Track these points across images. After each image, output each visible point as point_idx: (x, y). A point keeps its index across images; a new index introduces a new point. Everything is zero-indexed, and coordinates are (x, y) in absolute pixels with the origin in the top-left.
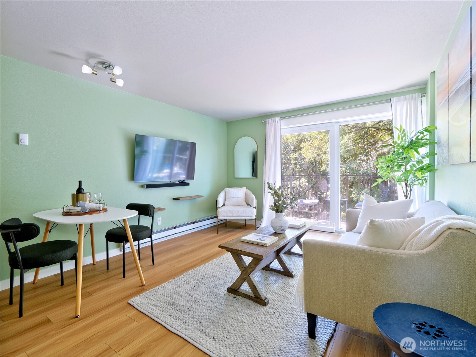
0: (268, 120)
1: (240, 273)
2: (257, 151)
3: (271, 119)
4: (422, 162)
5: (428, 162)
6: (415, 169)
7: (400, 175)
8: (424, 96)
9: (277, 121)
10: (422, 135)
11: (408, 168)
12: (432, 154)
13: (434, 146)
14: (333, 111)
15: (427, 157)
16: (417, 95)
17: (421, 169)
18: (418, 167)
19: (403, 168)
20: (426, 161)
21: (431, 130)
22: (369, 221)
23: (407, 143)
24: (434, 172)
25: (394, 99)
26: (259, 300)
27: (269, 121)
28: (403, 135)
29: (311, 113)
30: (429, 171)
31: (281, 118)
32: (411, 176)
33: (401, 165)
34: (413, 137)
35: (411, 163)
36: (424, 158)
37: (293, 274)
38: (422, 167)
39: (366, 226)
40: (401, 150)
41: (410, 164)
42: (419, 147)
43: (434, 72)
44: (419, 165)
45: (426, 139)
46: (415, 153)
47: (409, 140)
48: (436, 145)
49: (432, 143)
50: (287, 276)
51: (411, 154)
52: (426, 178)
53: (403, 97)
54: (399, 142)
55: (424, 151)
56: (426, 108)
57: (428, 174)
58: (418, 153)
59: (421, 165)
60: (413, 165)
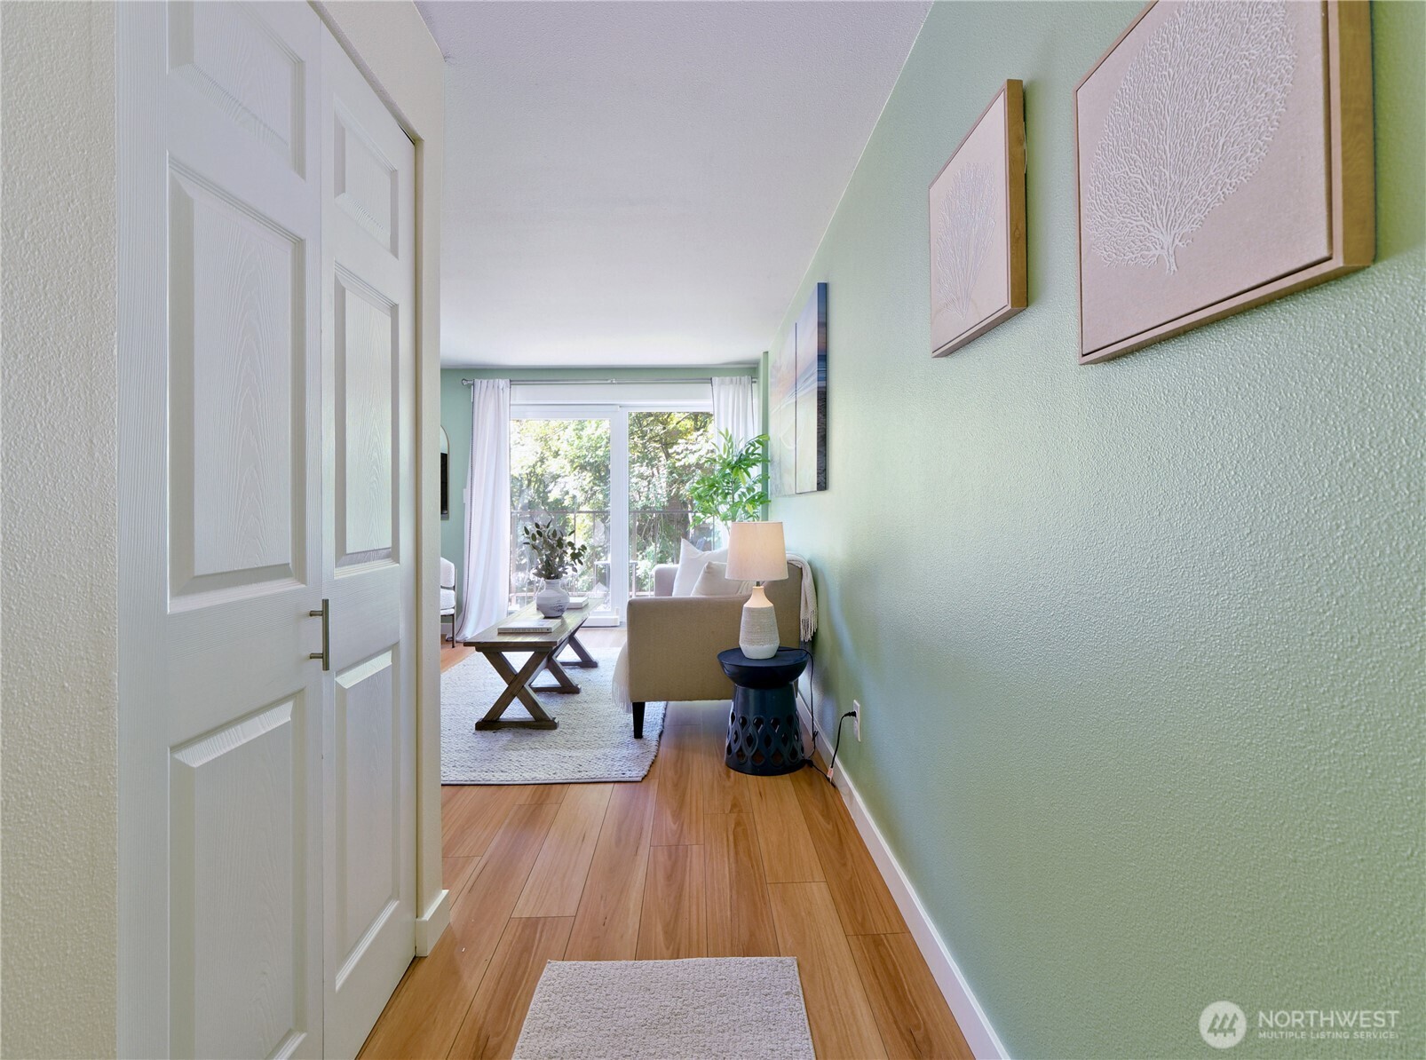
0: (478, 382)
1: (505, 686)
2: (446, 452)
3: (486, 381)
4: (754, 490)
5: (760, 490)
6: (744, 500)
7: (725, 510)
8: (755, 382)
9: (501, 387)
10: (752, 448)
11: (737, 498)
12: (764, 479)
13: (767, 465)
14: (618, 383)
15: (759, 482)
16: (745, 379)
17: (752, 500)
18: (748, 497)
19: (729, 498)
20: (758, 488)
21: (763, 441)
22: (706, 565)
23: (735, 459)
24: (768, 505)
25: (716, 380)
26: (543, 723)
27: (482, 384)
28: (730, 444)
29: (567, 380)
30: (761, 503)
31: (510, 381)
32: (741, 511)
33: (728, 494)
34: (742, 450)
35: (741, 490)
36: (755, 483)
37: (579, 687)
38: (754, 497)
39: (702, 572)
40: (728, 471)
41: (739, 492)
42: (749, 466)
43: (767, 352)
44: (749, 494)
45: (759, 454)
46: (744, 473)
47: (737, 452)
48: (769, 464)
49: (765, 461)
50: (568, 693)
51: (740, 477)
52: (758, 514)
53: (728, 379)
54: (725, 456)
55: (755, 471)
56: (757, 402)
57: (760, 508)
58: (749, 475)
59: (752, 494)
60: (743, 493)
